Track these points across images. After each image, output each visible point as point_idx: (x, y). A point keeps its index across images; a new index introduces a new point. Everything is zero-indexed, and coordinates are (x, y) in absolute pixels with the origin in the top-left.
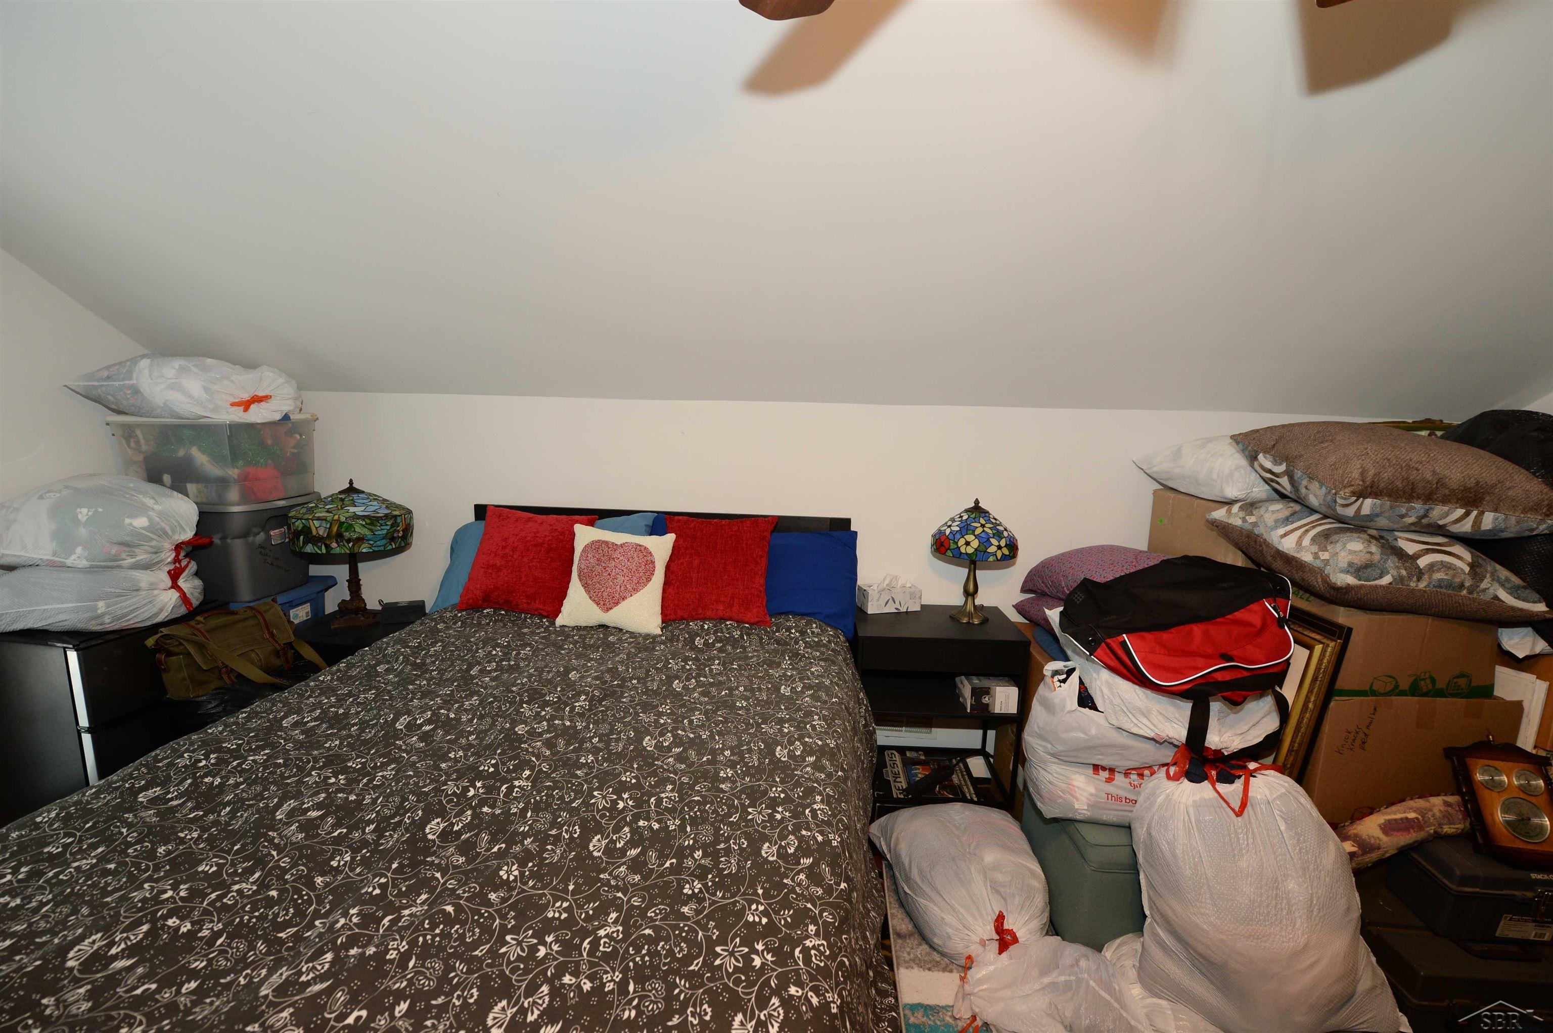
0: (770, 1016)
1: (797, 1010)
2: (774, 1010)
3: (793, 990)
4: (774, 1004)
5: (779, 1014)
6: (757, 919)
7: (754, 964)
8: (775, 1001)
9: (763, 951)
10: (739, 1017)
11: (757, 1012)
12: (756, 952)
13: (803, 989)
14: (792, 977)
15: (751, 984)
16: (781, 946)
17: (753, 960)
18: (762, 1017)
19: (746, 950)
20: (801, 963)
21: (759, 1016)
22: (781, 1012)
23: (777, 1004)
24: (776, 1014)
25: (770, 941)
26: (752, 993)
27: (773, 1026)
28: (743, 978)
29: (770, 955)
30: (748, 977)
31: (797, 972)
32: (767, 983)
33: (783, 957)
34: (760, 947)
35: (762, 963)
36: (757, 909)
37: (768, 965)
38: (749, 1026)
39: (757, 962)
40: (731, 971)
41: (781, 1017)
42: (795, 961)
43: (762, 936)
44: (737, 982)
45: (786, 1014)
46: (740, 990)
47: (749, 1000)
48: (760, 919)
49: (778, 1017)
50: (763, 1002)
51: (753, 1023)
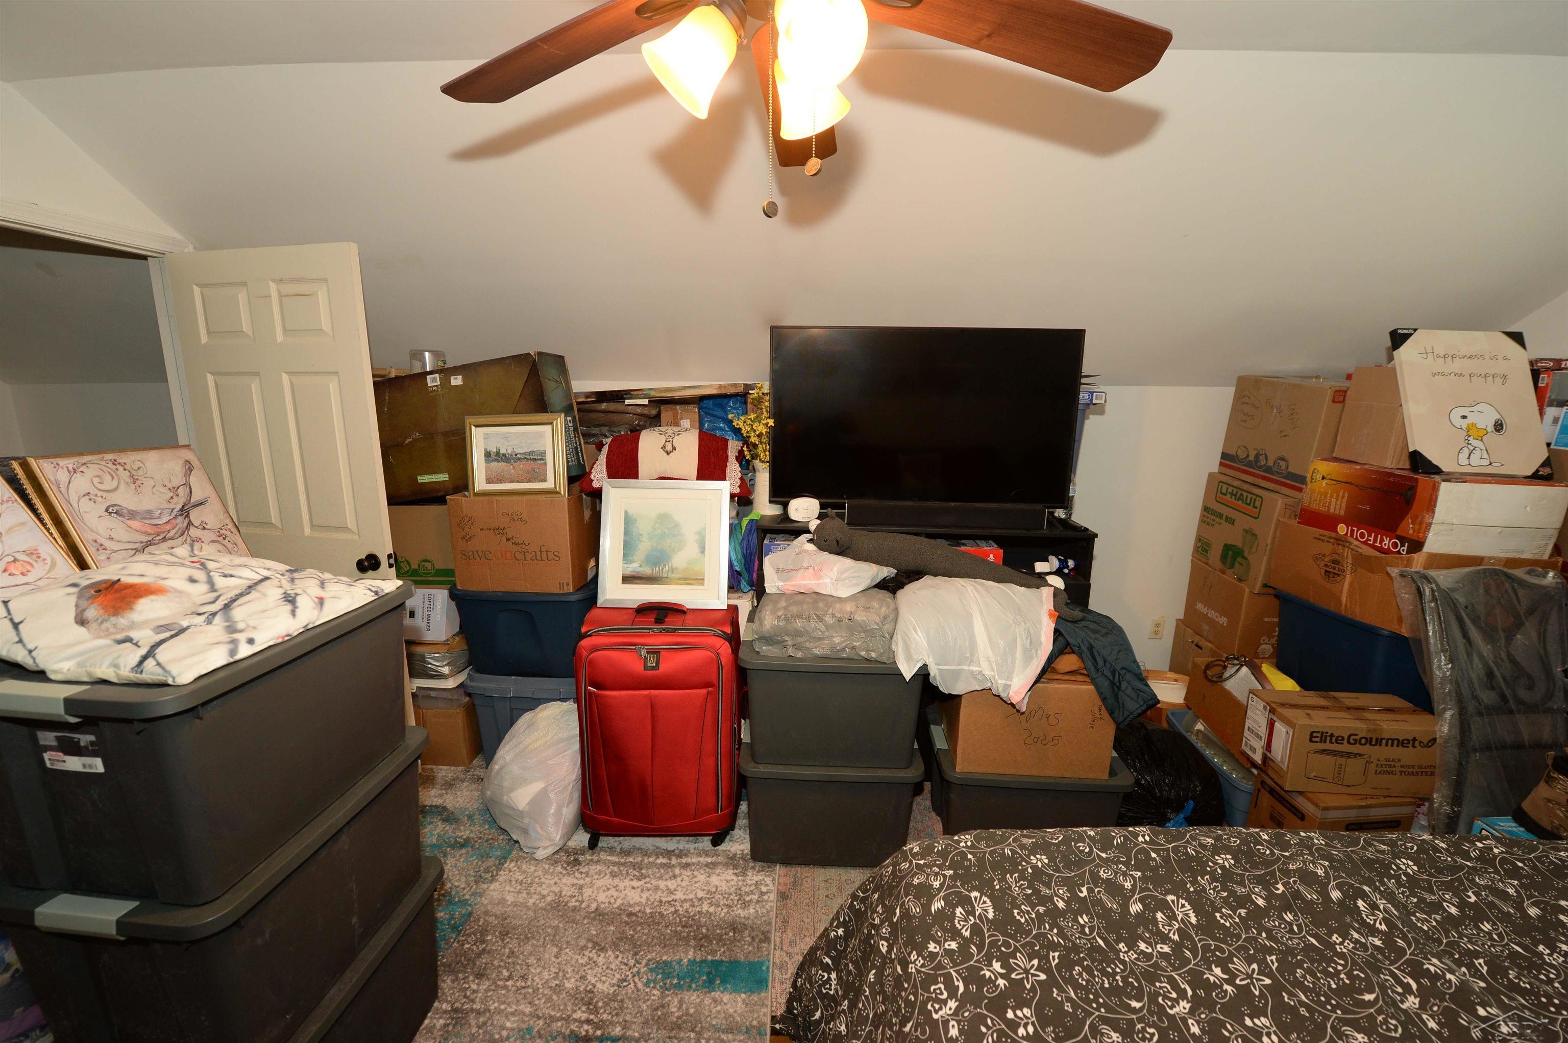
0: (966, 921)
1: (944, 930)
2: (964, 926)
3: (954, 945)
4: (966, 930)
5: (959, 923)
6: (1019, 1013)
7: (999, 964)
8: (967, 934)
9: (996, 979)
10: (991, 915)
11: (978, 921)
12: (1002, 976)
13: (945, 950)
14: (958, 958)
15: (993, 944)
16: (980, 989)
17: (1002, 967)
18: (971, 918)
19: (1013, 976)
20: (954, 974)
21: (975, 919)
22: (958, 925)
23: (963, 931)
24: (962, 923)
25: (994, 992)
26: (989, 937)
27: (961, 913)
28: (1003, 949)
29: (987, 976)
30: (999, 950)
31: (955, 964)
32: (980, 948)
33: (973, 977)
34: (1001, 982)
35: (991, 966)
36: (1025, 1026)
37: (985, 965)
38: (980, 910)
39: (997, 966)
40: (1018, 954)
41: (956, 921)
42: (960, 975)
43: (1004, 995)
44: (1007, 945)
45: (953, 925)
46: (1001, 938)
47: (988, 931)
48: (1016, 1015)
49: (959, 921)
50: (976, 930)
51: (977, 914)
